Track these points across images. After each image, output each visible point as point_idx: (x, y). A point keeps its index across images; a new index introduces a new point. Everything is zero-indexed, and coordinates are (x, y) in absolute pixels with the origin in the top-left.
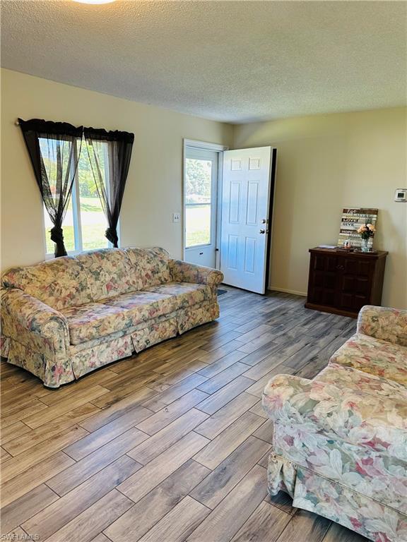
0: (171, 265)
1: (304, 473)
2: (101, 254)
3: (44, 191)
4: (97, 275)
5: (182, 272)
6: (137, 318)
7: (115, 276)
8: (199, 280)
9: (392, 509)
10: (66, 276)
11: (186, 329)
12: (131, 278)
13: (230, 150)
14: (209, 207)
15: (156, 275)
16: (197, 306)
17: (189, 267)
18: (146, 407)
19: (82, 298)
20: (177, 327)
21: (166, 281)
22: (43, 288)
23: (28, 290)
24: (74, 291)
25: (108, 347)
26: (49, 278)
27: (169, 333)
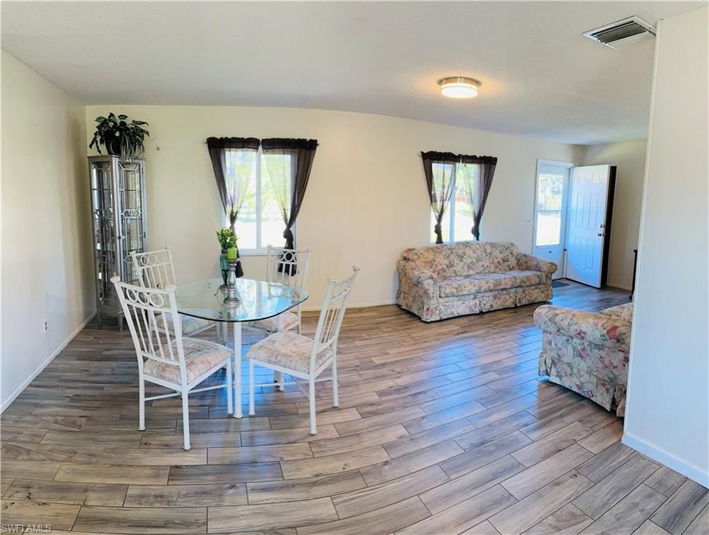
0: (519, 257)
1: (556, 361)
2: (466, 244)
3: (432, 198)
4: (461, 258)
5: (526, 262)
6: (484, 288)
7: (474, 260)
8: (538, 268)
9: (594, 375)
10: (442, 256)
11: (523, 304)
12: (486, 262)
13: (580, 166)
14: (559, 214)
15: (506, 263)
16: (533, 287)
17: (532, 259)
18: (482, 337)
19: (450, 272)
20: (515, 300)
21: (514, 268)
22: (426, 262)
23: (417, 263)
24: (445, 267)
25: (463, 303)
26: (430, 256)
27: (509, 303)
